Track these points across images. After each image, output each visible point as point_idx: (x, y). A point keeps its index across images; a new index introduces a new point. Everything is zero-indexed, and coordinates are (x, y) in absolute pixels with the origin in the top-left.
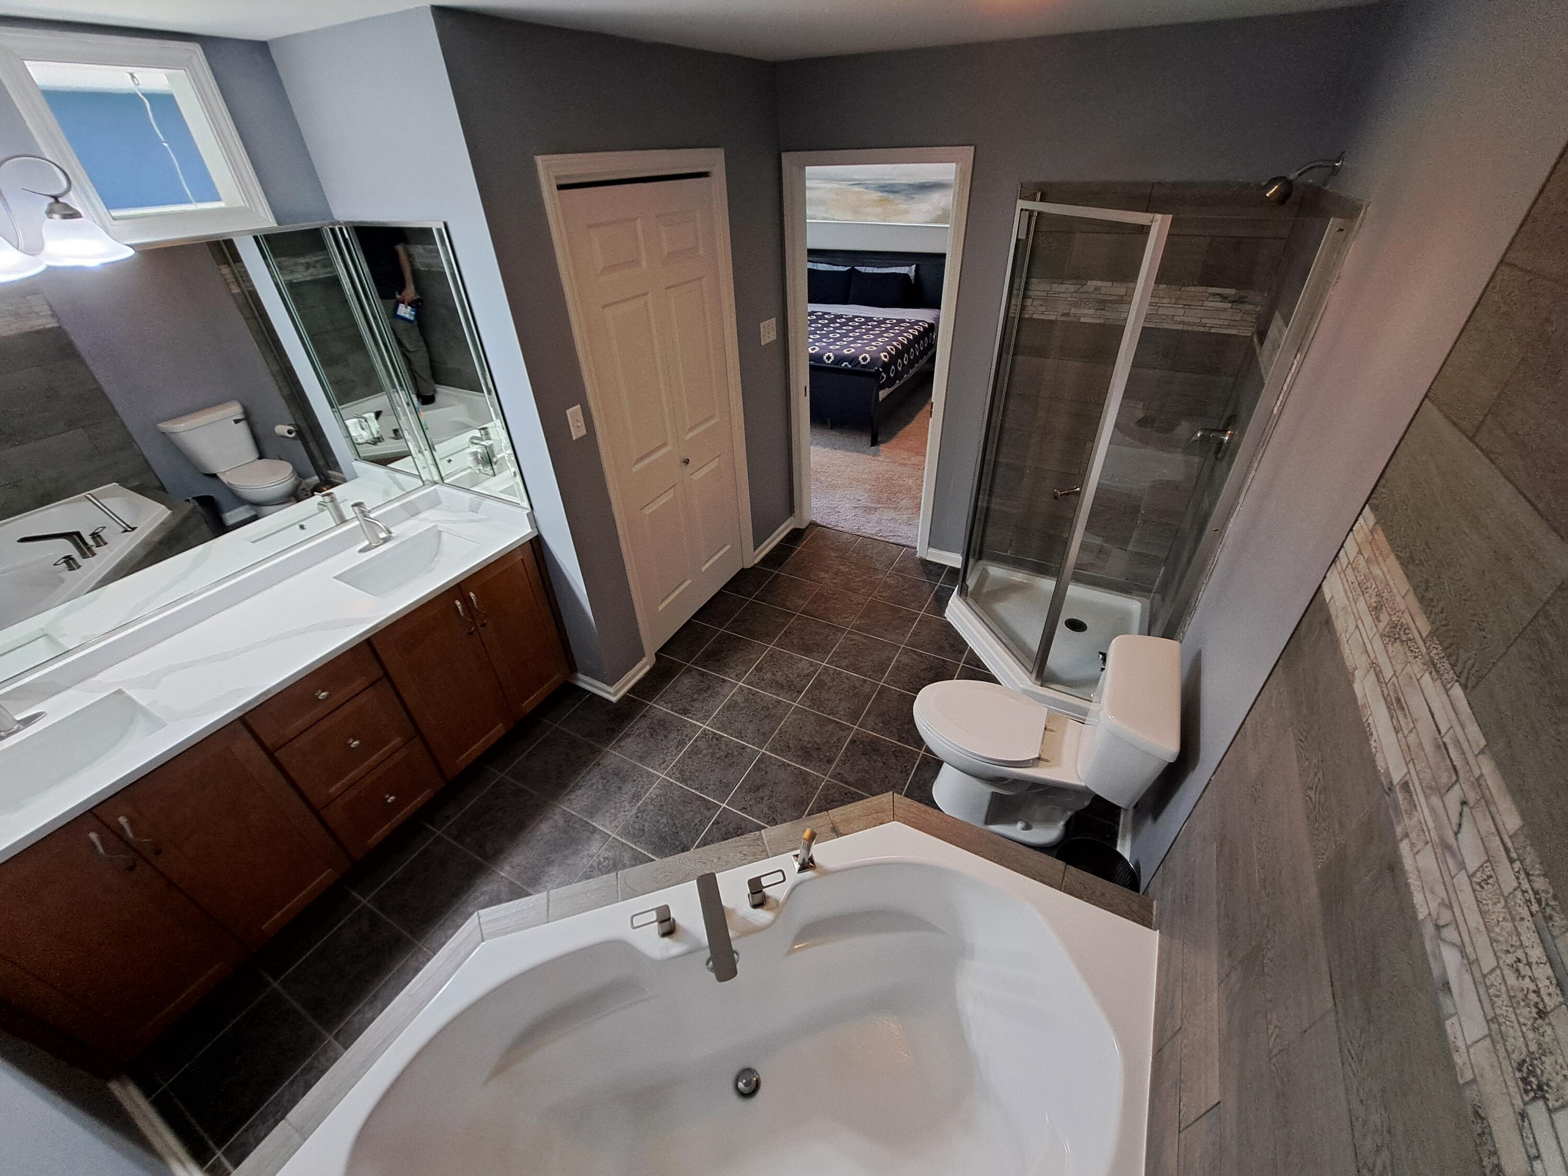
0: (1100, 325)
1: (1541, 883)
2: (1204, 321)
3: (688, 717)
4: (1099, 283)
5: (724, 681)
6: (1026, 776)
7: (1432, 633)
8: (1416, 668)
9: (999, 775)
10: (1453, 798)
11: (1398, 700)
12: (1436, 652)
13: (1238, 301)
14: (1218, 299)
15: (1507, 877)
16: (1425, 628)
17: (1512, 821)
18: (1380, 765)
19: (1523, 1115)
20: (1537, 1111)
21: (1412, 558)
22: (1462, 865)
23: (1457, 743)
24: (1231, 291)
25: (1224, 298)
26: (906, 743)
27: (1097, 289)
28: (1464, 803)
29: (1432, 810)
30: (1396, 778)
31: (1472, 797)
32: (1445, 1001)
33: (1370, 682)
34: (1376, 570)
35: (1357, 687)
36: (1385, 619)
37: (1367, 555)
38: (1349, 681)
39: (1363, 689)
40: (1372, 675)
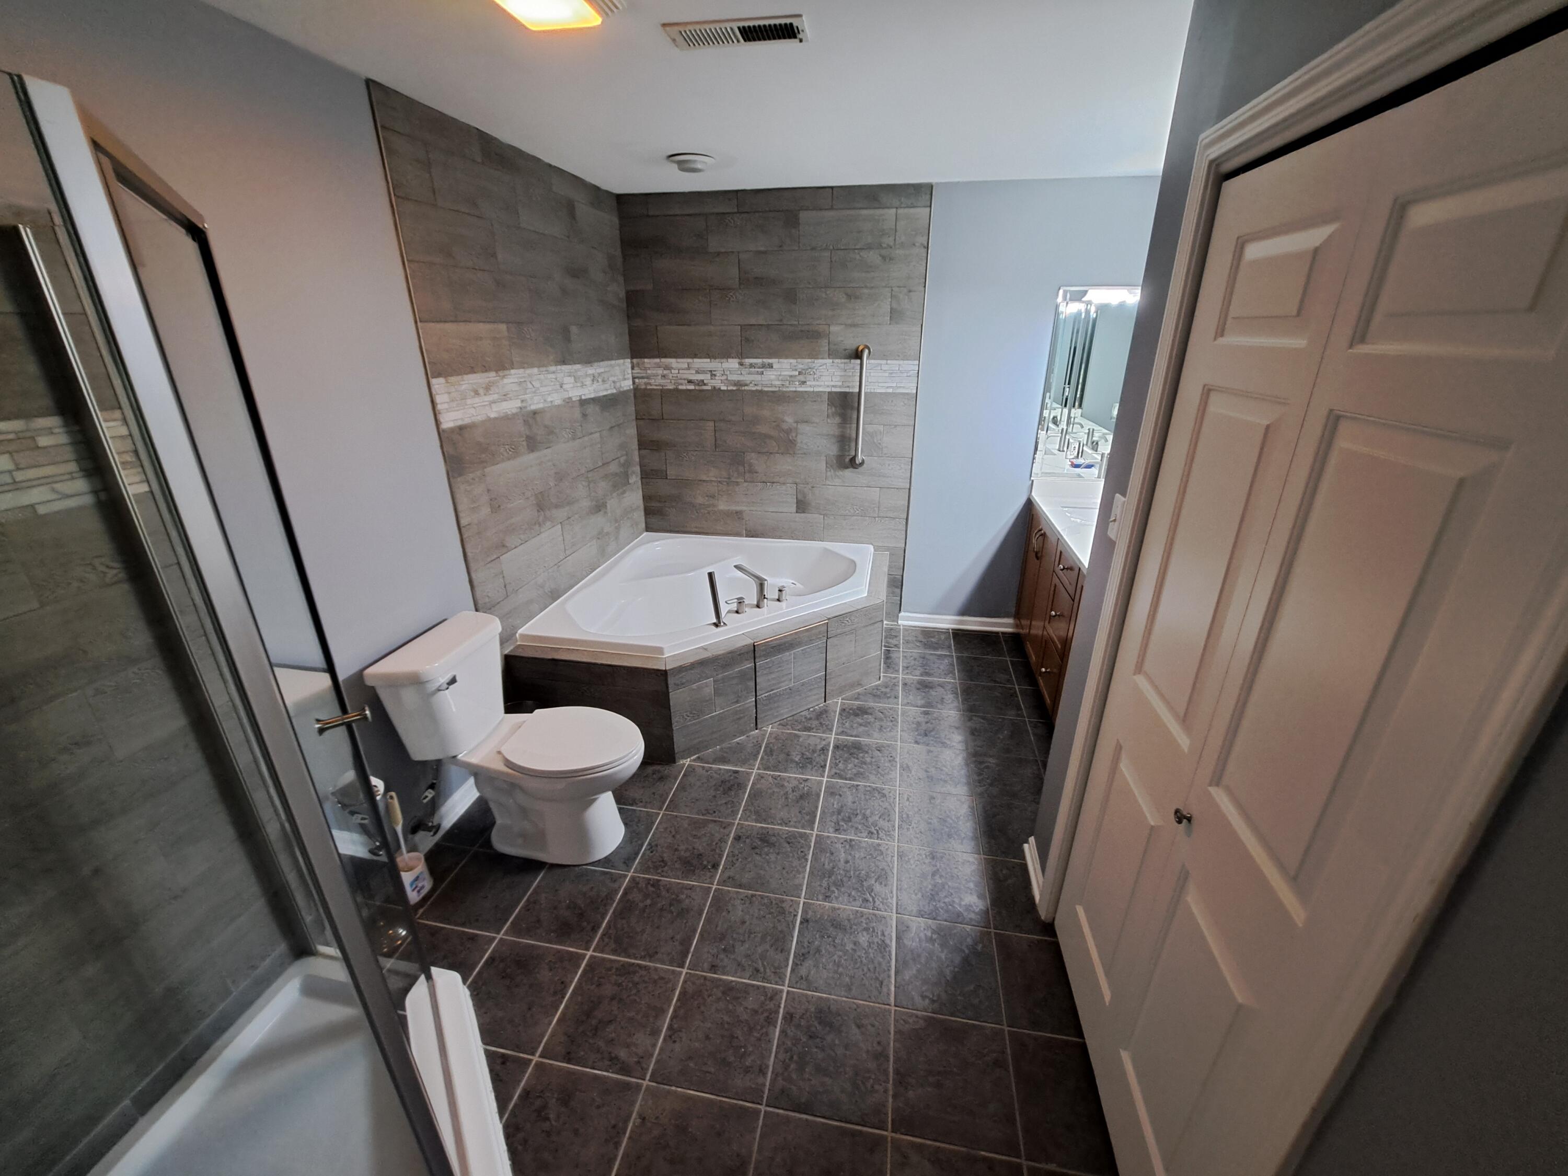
1: (544, 369)
7: (496, 372)
8: (501, 382)
10: (529, 385)
11: (505, 395)
15: (542, 377)
16: (494, 373)
17: (536, 370)
18: (514, 411)
19: (564, 390)
20: (564, 386)
21: (473, 368)
22: (539, 388)
23: (520, 378)
28: (530, 382)
29: (528, 394)
31: (530, 380)
32: (553, 403)
33: (495, 407)
34: (463, 387)
35: (493, 415)
36: (481, 391)
37: (454, 390)
38: (489, 419)
39: (493, 413)
40: (493, 405)
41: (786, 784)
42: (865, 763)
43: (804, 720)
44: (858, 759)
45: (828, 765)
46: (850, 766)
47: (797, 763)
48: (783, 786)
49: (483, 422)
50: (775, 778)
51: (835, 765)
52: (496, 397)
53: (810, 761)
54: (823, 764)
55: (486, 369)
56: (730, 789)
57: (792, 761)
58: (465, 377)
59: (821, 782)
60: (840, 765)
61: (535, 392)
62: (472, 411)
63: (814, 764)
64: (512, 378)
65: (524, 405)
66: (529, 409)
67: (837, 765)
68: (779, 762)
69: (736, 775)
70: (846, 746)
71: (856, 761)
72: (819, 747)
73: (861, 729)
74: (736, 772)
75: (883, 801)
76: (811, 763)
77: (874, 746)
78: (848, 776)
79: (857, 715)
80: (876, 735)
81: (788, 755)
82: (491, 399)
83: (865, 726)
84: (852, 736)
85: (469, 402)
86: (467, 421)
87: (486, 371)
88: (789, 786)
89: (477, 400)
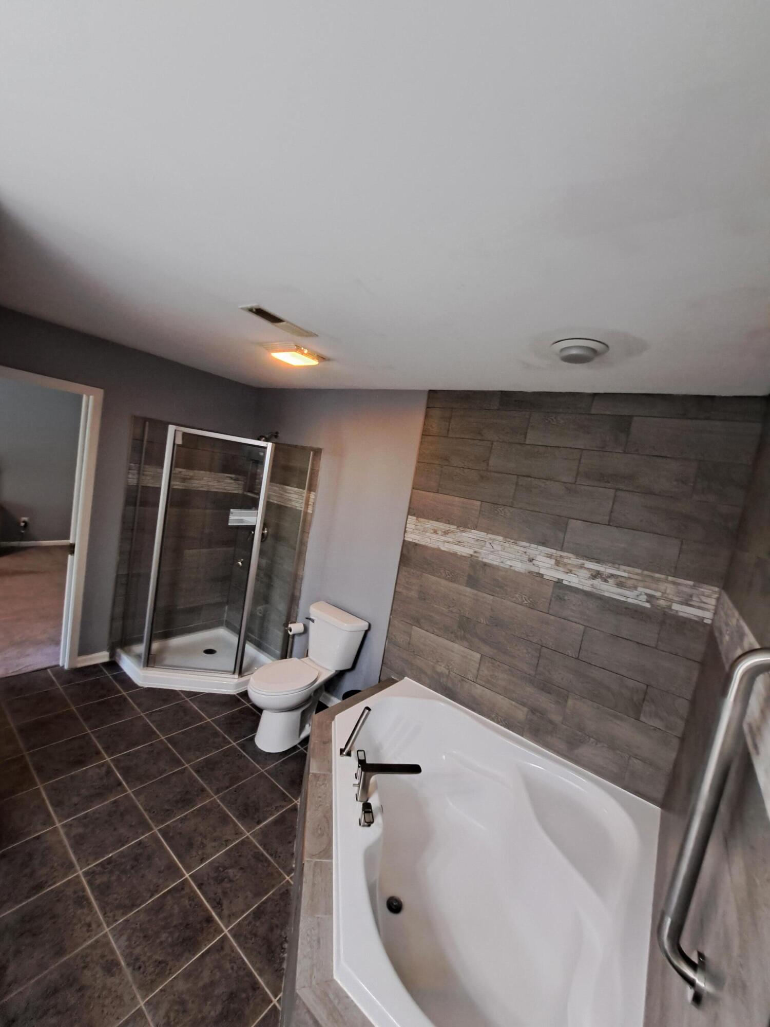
0: (184, 490)
1: (512, 541)
2: (226, 488)
3: (50, 886)
4: (180, 470)
5: (38, 838)
6: (320, 683)
7: (458, 527)
8: (459, 534)
9: (314, 689)
10: (488, 545)
11: (459, 542)
12: (462, 529)
13: (236, 480)
14: (228, 479)
15: (506, 545)
16: (456, 527)
17: (501, 538)
18: (465, 555)
19: (534, 564)
20: (535, 562)
21: (438, 518)
22: (498, 551)
23: (480, 537)
24: (233, 476)
25: (231, 478)
26: (222, 747)
27: (180, 472)
28: (490, 544)
29: (484, 550)
30: (471, 553)
31: (490, 542)
32: (512, 568)
33: (447, 545)
34: (427, 526)
35: (443, 549)
36: (440, 533)
37: (420, 525)
38: (439, 550)
39: (445, 547)
40: (446, 543)
41: (213, 844)
42: (164, 928)
43: (275, 921)
44: (175, 926)
45: (198, 891)
46: (176, 910)
47: (225, 868)
48: (215, 840)
49: (433, 549)
50: (227, 842)
51: (193, 897)
52: (451, 540)
53: (219, 881)
54: (203, 887)
55: (448, 522)
56: (246, 810)
57: (232, 867)
58: (431, 521)
59: (188, 870)
60: (187, 902)
61: (492, 552)
62: (428, 540)
63: (212, 881)
64: (471, 535)
65: (475, 554)
66: (480, 559)
67: (190, 899)
68: (240, 856)
69: (257, 820)
70: (202, 930)
71: (175, 923)
72: (225, 903)
73: (206, 976)
74: (259, 822)
75: (116, 899)
76: (215, 879)
77: (171, 963)
78: (169, 898)
79: (232, 996)
80: (181, 986)
81: (242, 869)
82: (446, 540)
83: (204, 987)
84: (208, 952)
85: (428, 534)
86: (422, 543)
87: (449, 523)
88: (210, 845)
89: (435, 536)
